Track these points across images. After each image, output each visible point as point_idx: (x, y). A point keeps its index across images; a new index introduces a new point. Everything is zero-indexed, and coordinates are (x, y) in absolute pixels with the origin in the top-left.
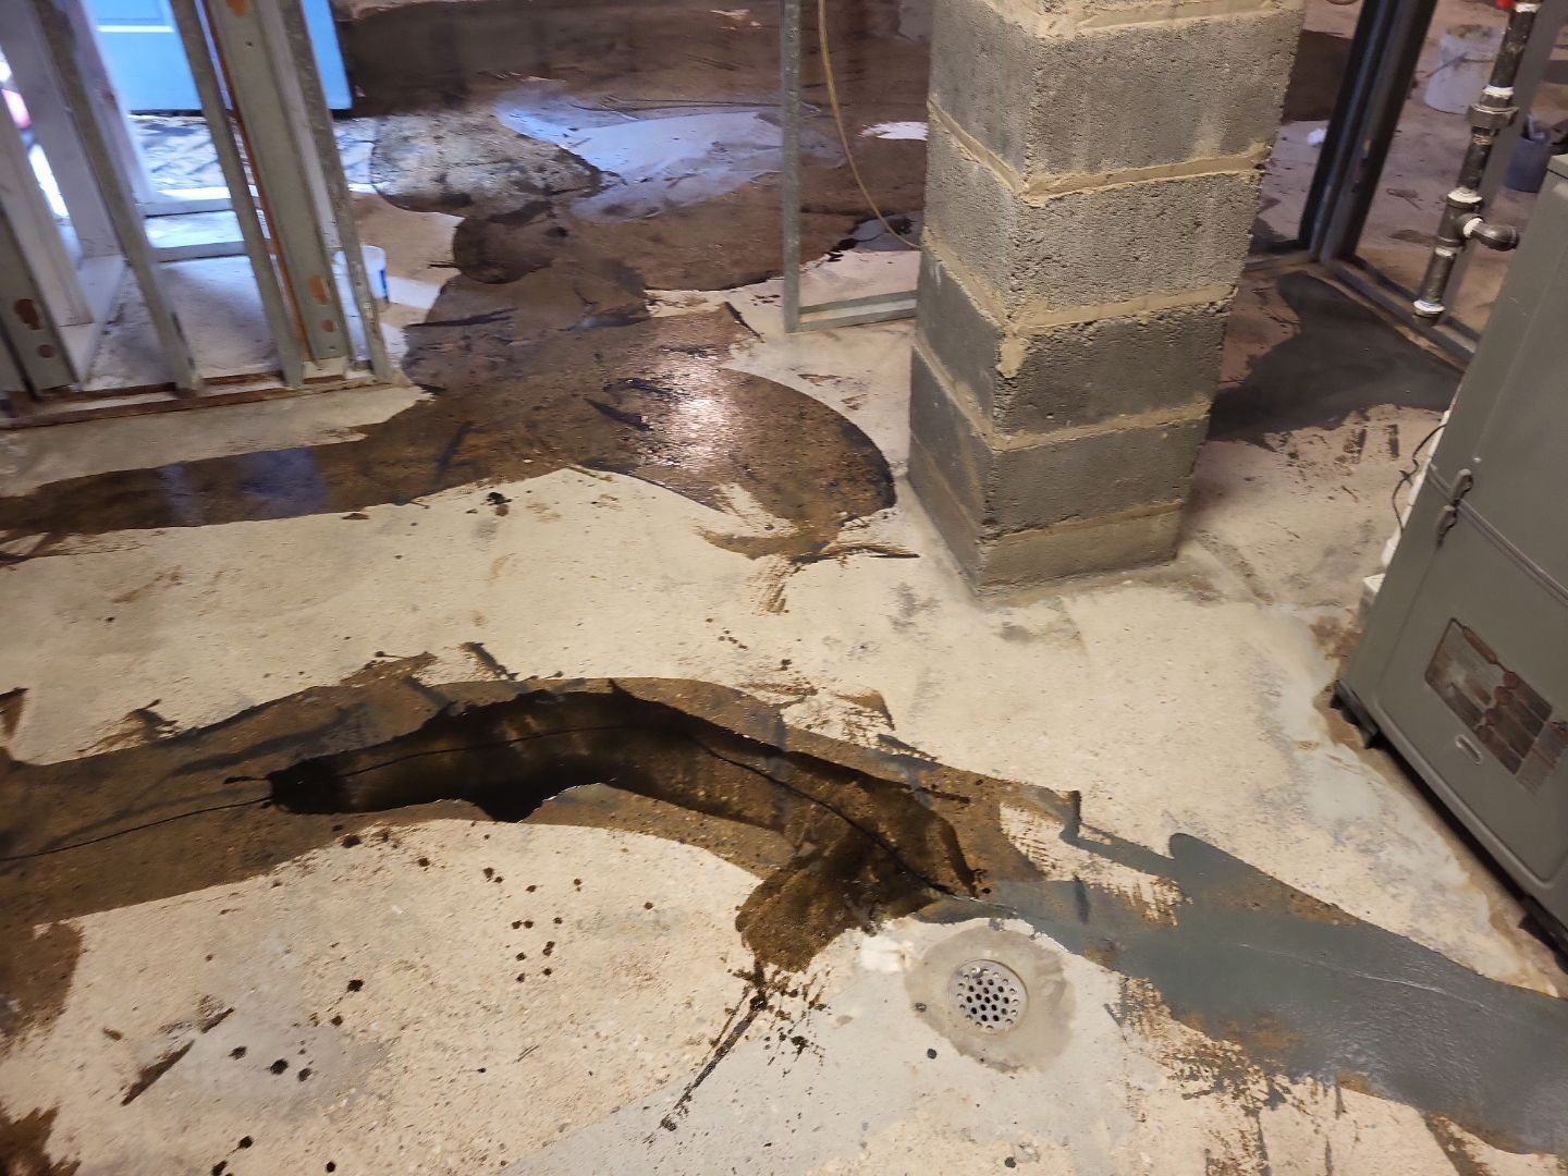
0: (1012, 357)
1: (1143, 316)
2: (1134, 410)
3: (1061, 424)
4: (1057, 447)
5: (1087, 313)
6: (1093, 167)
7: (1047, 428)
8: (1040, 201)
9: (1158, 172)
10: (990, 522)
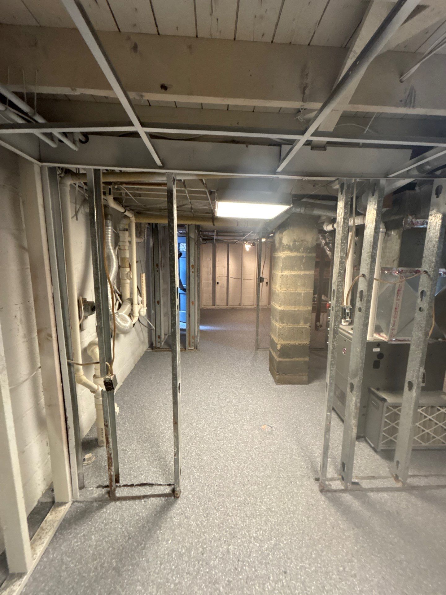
0: (279, 347)
1: (297, 344)
2: (297, 357)
3: (286, 358)
4: (286, 362)
5: (289, 342)
6: (287, 324)
7: (284, 358)
8: (281, 327)
9: (296, 326)
10: (277, 372)
